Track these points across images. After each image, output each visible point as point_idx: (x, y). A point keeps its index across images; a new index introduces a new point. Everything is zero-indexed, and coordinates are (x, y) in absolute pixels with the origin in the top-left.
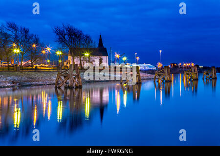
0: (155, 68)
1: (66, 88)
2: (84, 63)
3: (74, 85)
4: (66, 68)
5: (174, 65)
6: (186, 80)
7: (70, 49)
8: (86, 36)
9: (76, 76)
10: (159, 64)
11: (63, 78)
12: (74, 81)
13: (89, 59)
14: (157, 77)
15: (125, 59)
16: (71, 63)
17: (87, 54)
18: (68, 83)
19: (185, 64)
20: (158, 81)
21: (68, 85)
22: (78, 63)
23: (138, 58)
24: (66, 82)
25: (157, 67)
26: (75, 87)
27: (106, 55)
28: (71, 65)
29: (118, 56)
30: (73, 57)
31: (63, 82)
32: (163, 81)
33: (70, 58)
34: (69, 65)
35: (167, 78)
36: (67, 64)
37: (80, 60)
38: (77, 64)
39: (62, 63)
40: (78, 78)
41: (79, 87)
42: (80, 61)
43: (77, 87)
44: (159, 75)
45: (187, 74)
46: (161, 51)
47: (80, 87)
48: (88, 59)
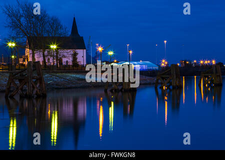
0: (157, 68)
1: (22, 97)
2: (49, 59)
3: (35, 92)
4: (23, 68)
5: (185, 63)
6: (204, 85)
7: (29, 38)
8: (52, 19)
9: (37, 79)
10: (164, 61)
11: (17, 82)
12: (33, 87)
13: (57, 54)
14: (160, 81)
15: (111, 53)
16: (30, 59)
17: (54, 47)
18: (25, 90)
19: (202, 62)
20: (162, 88)
21: (25, 93)
22: (41, 60)
23: (131, 52)
24: (22, 89)
25: (159, 66)
26: (35, 96)
27: (83, 47)
28: (29, 63)
29: (100, 49)
30: (33, 51)
31: (18, 88)
32: (168, 87)
33: (28, 52)
34: (26, 63)
35: (175, 82)
36: (24, 61)
37: (44, 54)
38: (39, 62)
39: (17, 60)
40: (41, 83)
41: (42, 97)
42: (44, 56)
43: (38, 97)
44: (163, 78)
45: (205, 77)
46: (165, 42)
47: (44, 96)
48: (55, 54)
